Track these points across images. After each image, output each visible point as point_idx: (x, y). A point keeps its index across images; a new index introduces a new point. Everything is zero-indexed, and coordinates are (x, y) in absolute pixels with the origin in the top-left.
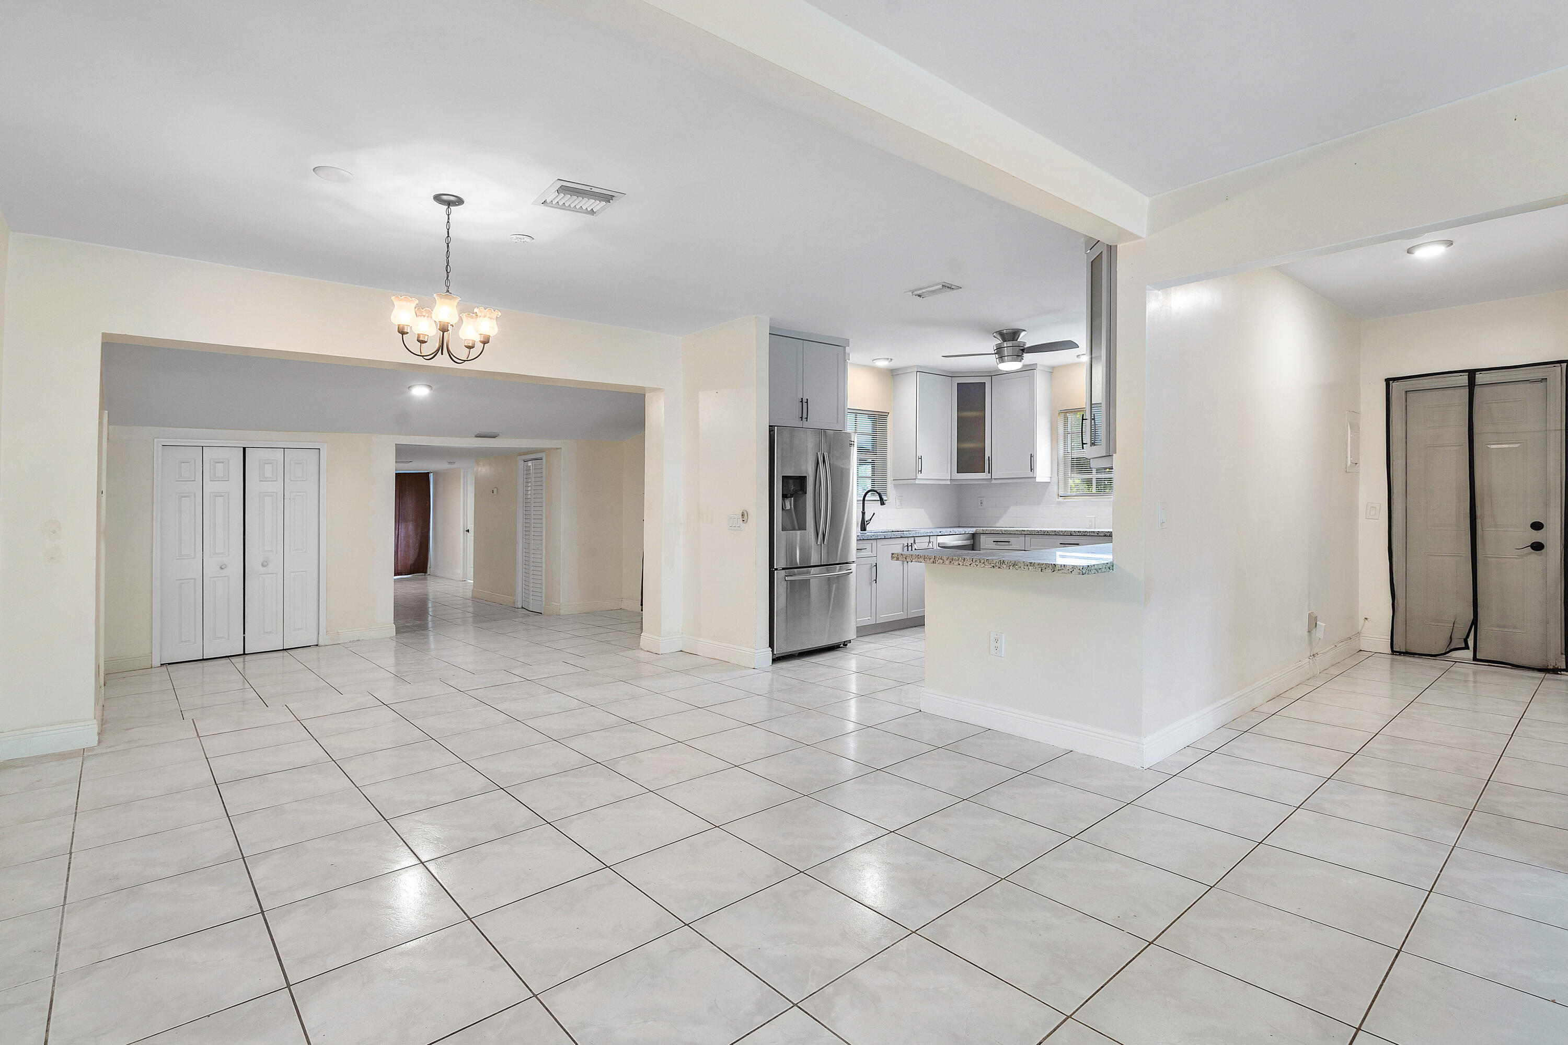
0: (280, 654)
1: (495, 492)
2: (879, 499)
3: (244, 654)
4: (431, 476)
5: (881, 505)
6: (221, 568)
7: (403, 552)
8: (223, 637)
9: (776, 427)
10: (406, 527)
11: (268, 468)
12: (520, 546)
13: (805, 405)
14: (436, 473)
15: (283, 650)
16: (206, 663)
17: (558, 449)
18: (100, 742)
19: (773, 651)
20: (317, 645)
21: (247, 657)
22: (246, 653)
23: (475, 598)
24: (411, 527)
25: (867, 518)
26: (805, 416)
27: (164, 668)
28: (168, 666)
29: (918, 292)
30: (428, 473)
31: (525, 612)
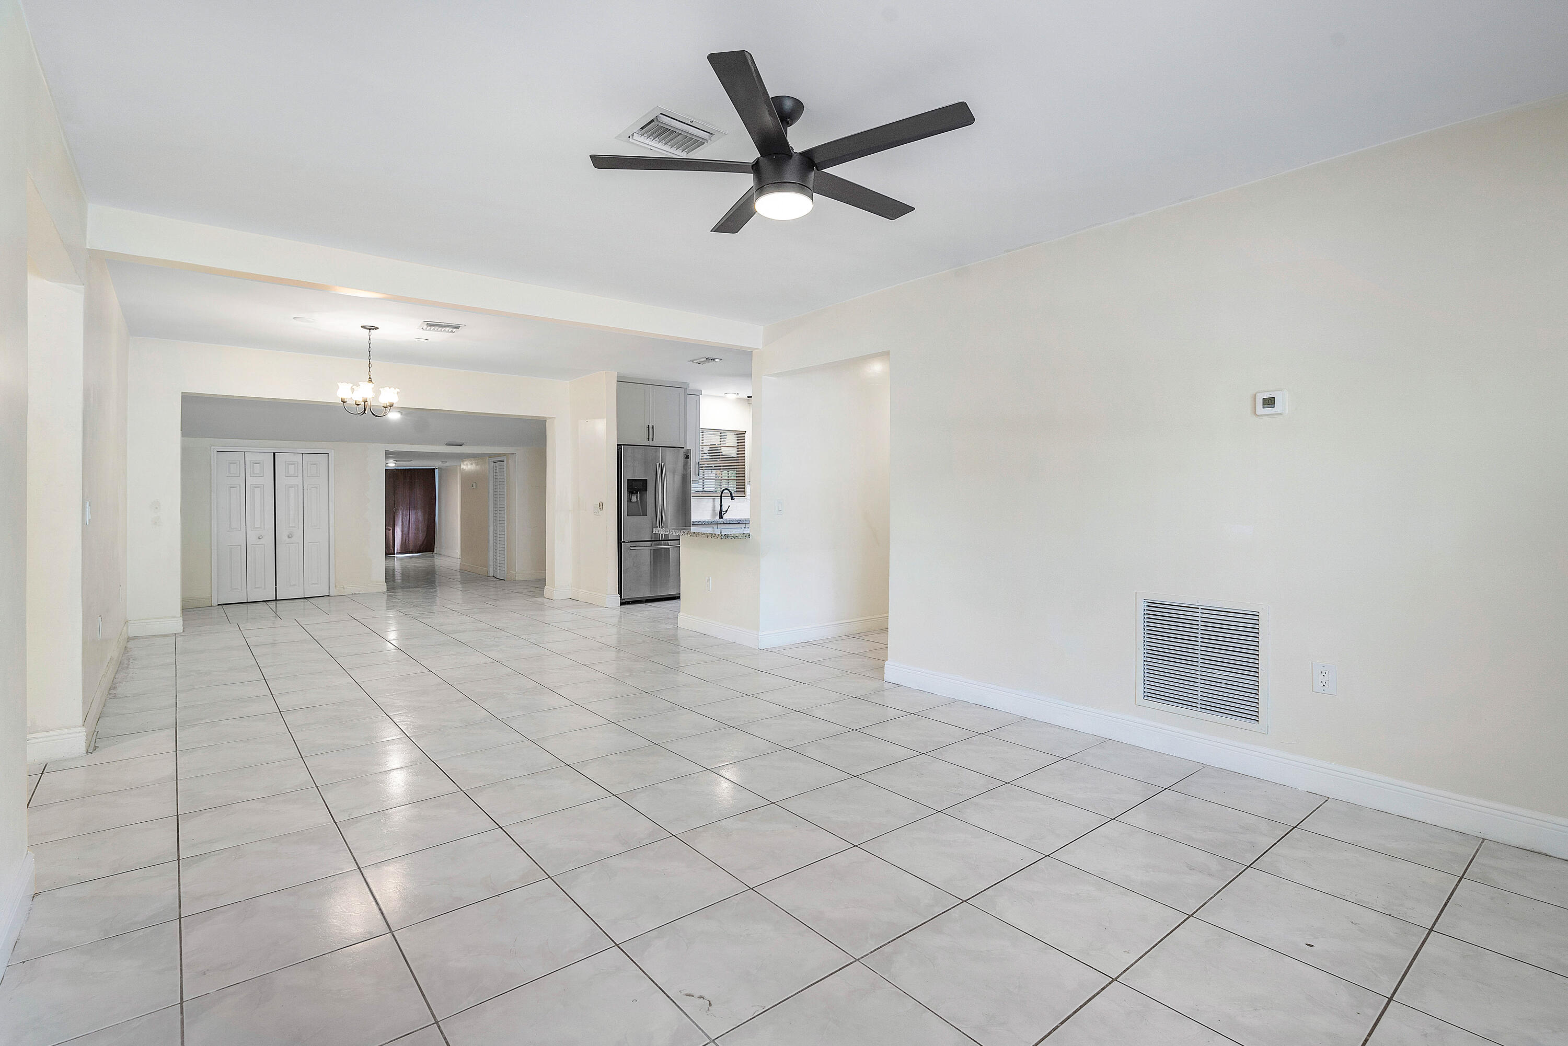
0: (302, 600)
1: (474, 486)
2: (730, 495)
3: (276, 600)
4: (436, 471)
5: (732, 499)
6: (259, 538)
7: (413, 534)
8: (261, 587)
9: (623, 446)
10: (416, 513)
11: (291, 467)
12: (491, 528)
13: (651, 430)
14: (440, 469)
15: (304, 598)
16: (249, 605)
17: (513, 454)
18: (183, 631)
19: (621, 597)
20: (328, 596)
21: (278, 602)
22: (277, 599)
23: (462, 570)
24: (420, 513)
25: (724, 509)
26: (651, 437)
27: (220, 607)
28: (223, 606)
29: (698, 361)
30: (434, 469)
31: (494, 579)
